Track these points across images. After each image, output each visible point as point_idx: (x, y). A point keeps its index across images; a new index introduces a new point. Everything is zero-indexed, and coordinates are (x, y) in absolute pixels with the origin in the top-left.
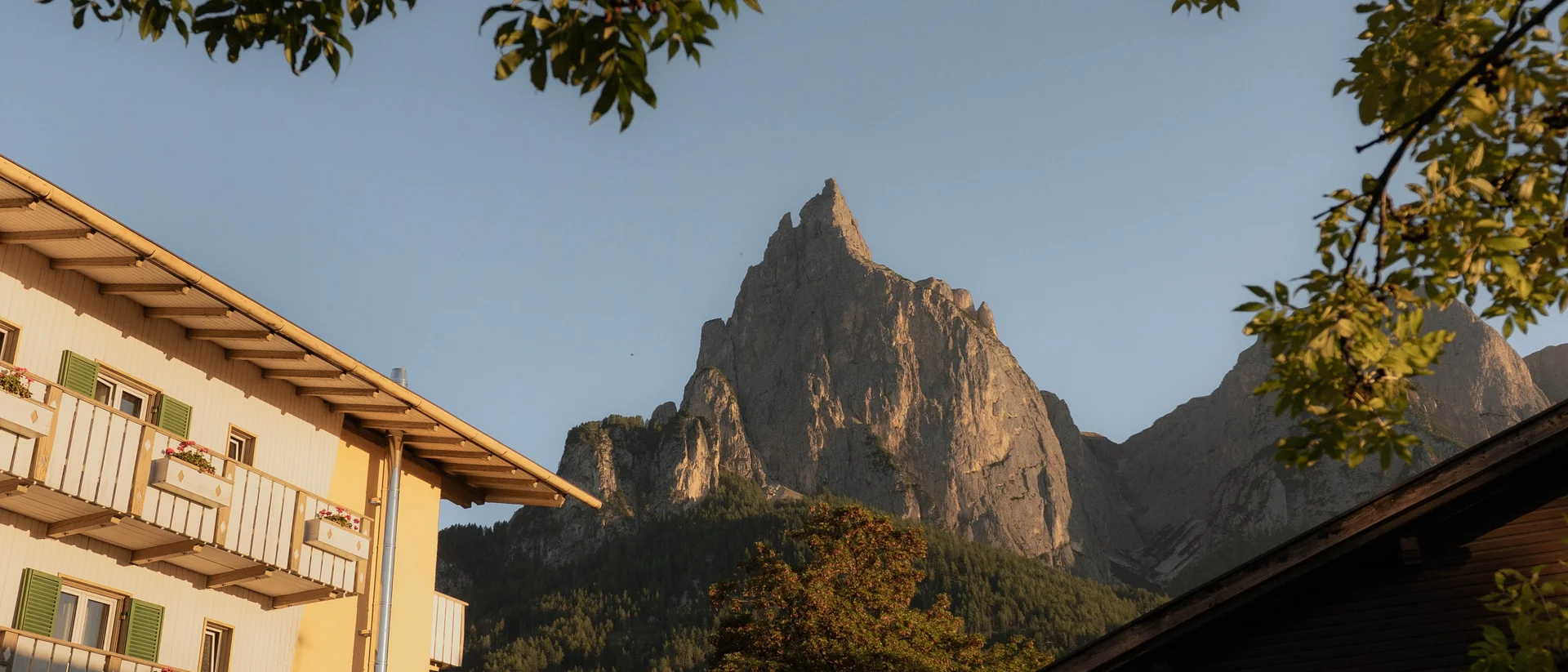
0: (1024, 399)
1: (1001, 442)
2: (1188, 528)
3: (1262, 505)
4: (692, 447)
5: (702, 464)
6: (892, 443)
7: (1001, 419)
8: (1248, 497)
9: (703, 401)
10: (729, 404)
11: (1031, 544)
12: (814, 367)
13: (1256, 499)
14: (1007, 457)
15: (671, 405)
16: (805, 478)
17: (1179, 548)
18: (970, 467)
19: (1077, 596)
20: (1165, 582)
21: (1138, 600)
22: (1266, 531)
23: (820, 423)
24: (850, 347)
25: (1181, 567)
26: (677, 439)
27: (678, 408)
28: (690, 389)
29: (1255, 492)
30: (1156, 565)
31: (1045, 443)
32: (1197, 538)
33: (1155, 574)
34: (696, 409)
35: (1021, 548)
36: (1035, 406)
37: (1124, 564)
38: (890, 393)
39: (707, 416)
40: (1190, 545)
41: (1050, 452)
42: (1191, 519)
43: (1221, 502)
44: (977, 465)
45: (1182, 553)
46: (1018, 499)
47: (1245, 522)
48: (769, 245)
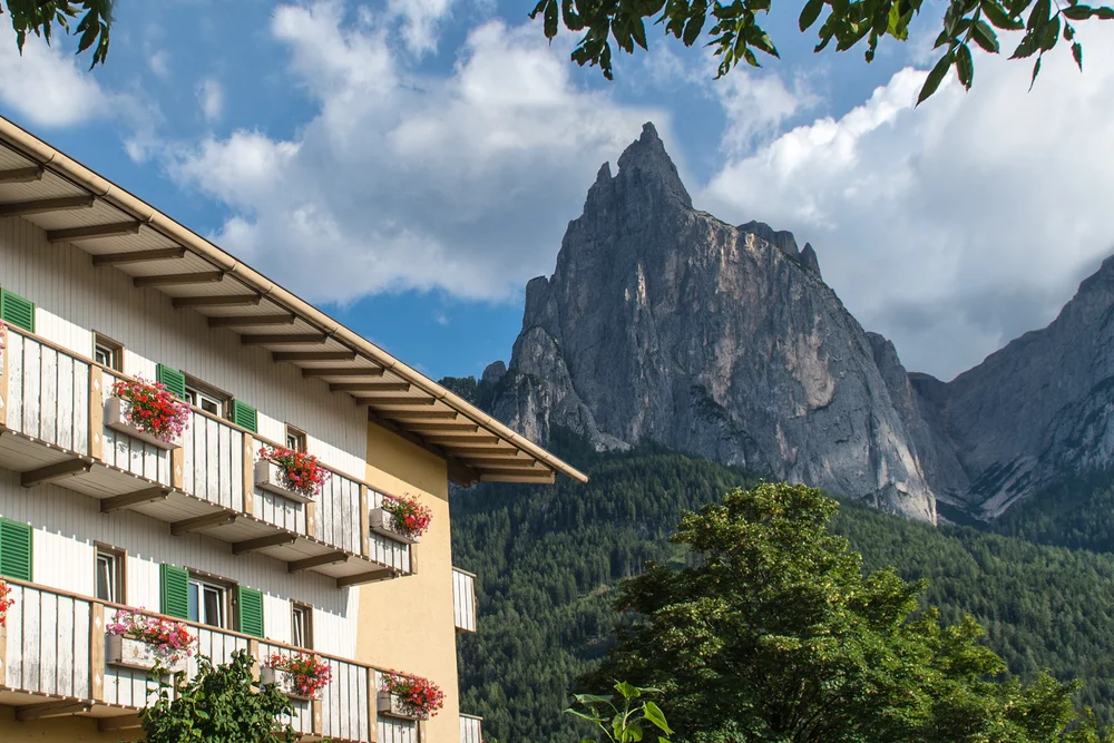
0: (850, 343)
1: (826, 386)
2: (1016, 465)
3: (1097, 440)
4: (523, 403)
5: (533, 419)
6: (718, 391)
7: (826, 363)
8: (1083, 432)
9: (531, 359)
10: (556, 361)
11: (856, 485)
12: (636, 320)
13: (1091, 433)
14: (830, 403)
15: (500, 364)
16: (631, 429)
17: (1007, 485)
18: (794, 412)
19: (903, 534)
20: (991, 519)
21: (963, 537)
22: (1101, 466)
23: (644, 375)
24: (672, 298)
25: (1007, 505)
26: (508, 397)
27: (507, 368)
28: (518, 348)
29: (1091, 427)
30: (982, 503)
31: (870, 386)
32: (1027, 475)
33: (981, 511)
34: (526, 366)
35: (845, 490)
36: (861, 349)
37: (950, 502)
38: (713, 342)
39: (536, 373)
40: (1018, 481)
41: (876, 393)
42: (1021, 456)
43: (1053, 437)
44: (802, 410)
45: (1010, 490)
46: (842, 441)
47: (1078, 457)
48: (588, 197)
